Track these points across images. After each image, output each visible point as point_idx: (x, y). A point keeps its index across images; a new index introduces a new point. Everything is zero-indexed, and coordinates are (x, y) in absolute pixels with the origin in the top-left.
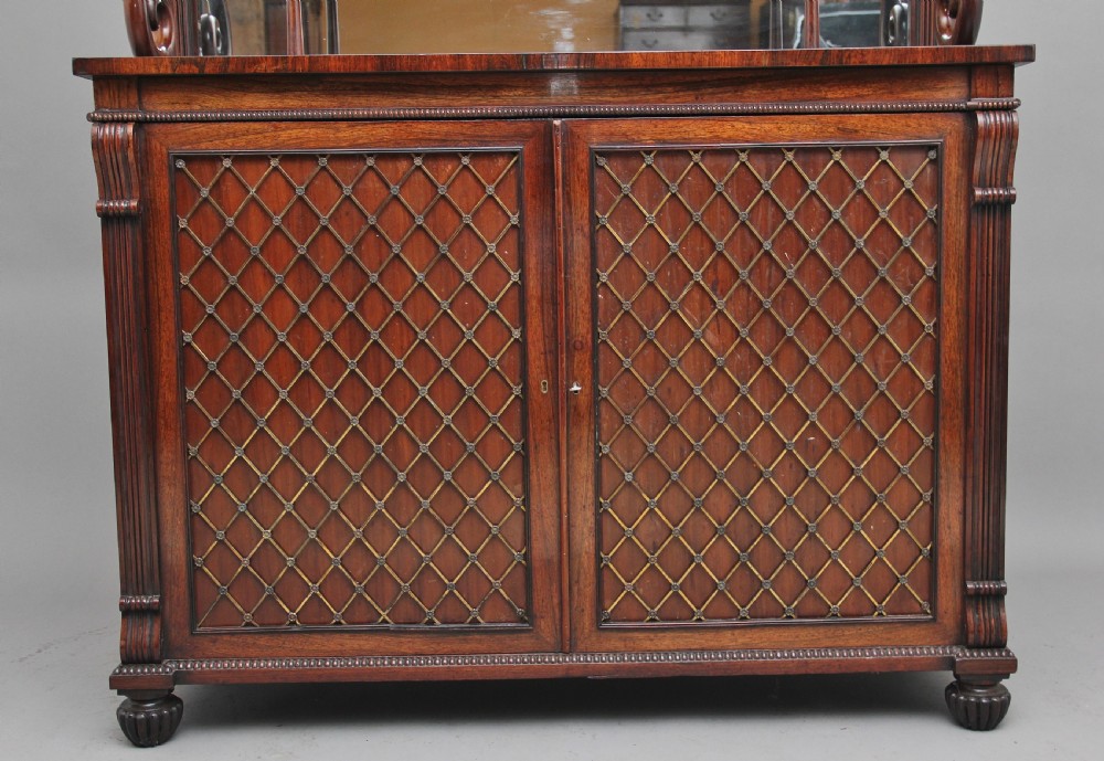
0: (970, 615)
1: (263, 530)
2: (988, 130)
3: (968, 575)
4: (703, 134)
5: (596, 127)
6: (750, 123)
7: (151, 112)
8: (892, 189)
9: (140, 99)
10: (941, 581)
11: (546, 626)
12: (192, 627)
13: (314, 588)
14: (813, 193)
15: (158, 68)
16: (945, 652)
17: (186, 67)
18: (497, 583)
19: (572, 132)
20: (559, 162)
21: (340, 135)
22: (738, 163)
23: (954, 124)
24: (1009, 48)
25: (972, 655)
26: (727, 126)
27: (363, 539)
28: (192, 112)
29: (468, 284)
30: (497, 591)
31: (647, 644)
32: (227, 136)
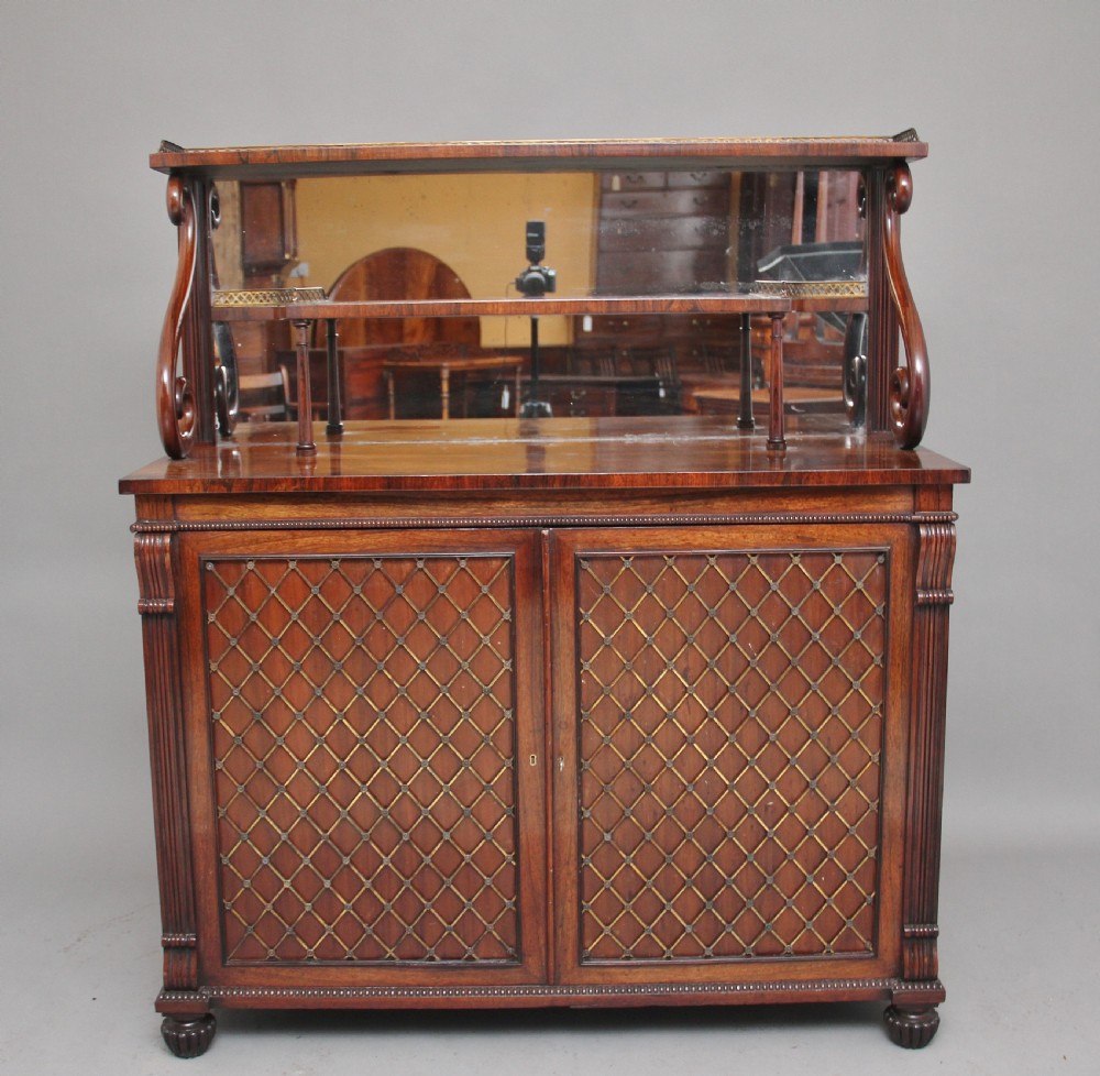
0: (907, 954)
1: (283, 880)
2: (929, 540)
3: (906, 920)
4: (676, 541)
5: (580, 534)
6: (719, 533)
7: (184, 523)
8: (845, 588)
9: (174, 511)
10: (883, 924)
11: (534, 963)
12: (224, 960)
13: (329, 929)
14: (775, 592)
15: (191, 488)
16: (884, 984)
17: (216, 487)
18: (490, 927)
19: (559, 540)
20: (546, 566)
21: (351, 542)
22: (708, 566)
23: (899, 534)
24: (948, 471)
25: (907, 988)
26: (699, 535)
27: (372, 889)
28: (220, 522)
29: (465, 671)
30: (490, 933)
31: (622, 978)
32: (251, 543)
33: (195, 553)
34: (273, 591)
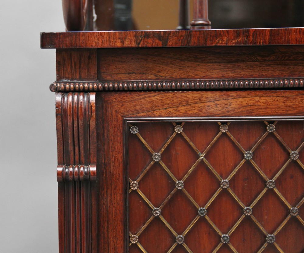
32: (180, 104)
33: (119, 116)
34: (202, 156)
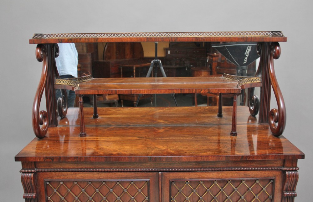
2: (290, 176)
4: (203, 176)
5: (171, 174)
6: (218, 173)
7: (38, 169)
8: (259, 190)
9: (35, 165)
14: (236, 192)
15: (40, 160)
17: (48, 160)
19: (164, 176)
21: (94, 176)
22: (214, 184)
23: (278, 173)
24: (297, 155)
26: (211, 174)
28: (50, 169)
32: (61, 176)
33: (43, 179)
34: (69, 190)
